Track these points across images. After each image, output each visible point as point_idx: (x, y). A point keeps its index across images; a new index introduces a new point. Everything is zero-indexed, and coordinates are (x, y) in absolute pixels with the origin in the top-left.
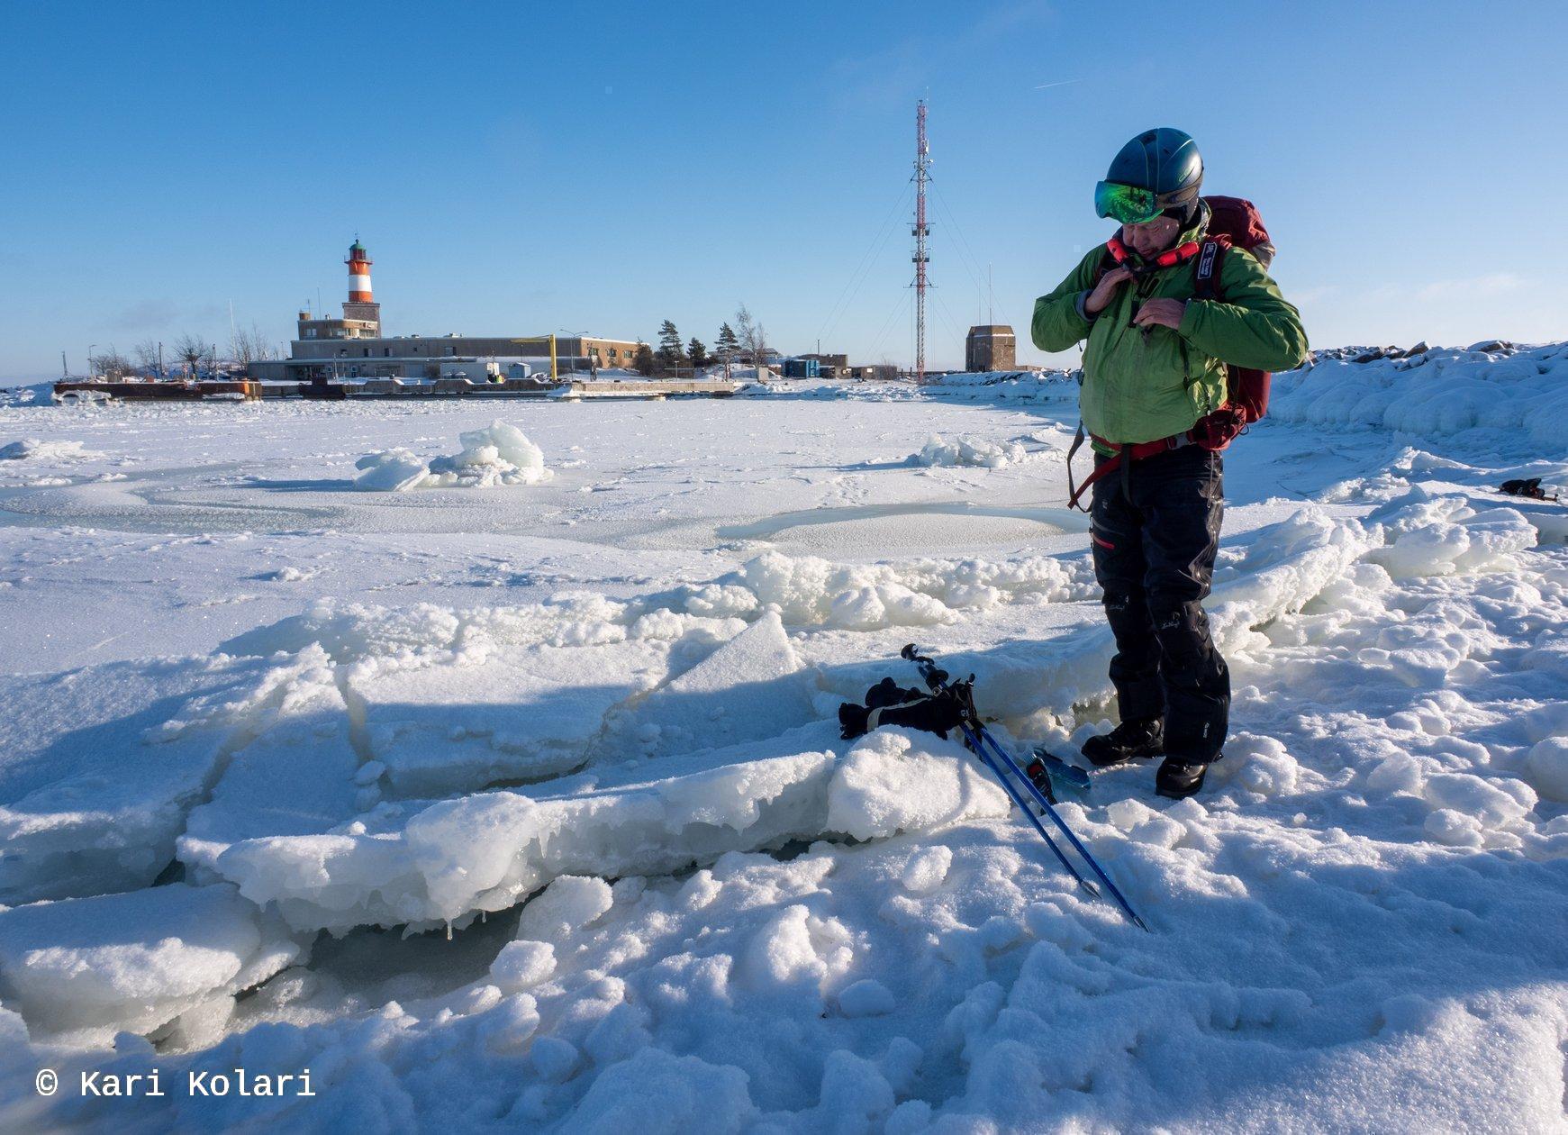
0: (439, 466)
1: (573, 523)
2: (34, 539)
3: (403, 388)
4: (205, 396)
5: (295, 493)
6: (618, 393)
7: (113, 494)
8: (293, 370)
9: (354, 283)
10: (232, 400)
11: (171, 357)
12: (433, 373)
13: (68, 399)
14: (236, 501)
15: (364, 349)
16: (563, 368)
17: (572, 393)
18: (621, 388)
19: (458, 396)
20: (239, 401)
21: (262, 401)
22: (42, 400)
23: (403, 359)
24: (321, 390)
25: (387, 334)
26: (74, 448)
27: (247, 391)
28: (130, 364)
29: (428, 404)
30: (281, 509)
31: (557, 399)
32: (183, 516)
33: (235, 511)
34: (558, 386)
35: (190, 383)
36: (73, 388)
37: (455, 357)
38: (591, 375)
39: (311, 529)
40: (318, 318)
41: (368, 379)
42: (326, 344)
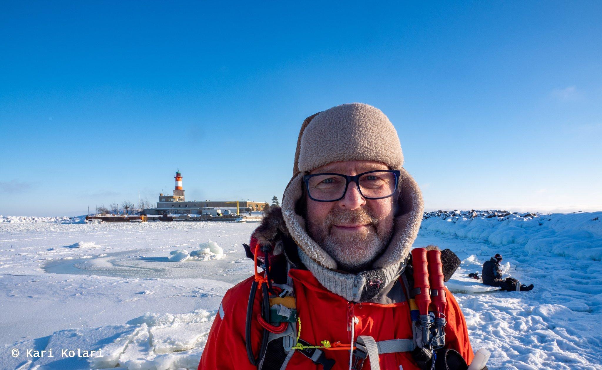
0: (193, 254)
1: (225, 275)
2: (85, 280)
3: (191, 218)
4: (130, 221)
5: (152, 262)
7: (103, 263)
8: (157, 212)
9: (177, 184)
10: (138, 222)
11: (120, 207)
12: (200, 213)
13: (90, 222)
14: (136, 265)
15: (179, 205)
16: (241, 211)
17: (243, 220)
18: (259, 218)
19: (208, 220)
20: (140, 222)
21: (147, 222)
22: (82, 222)
23: (191, 208)
24: (166, 219)
25: (187, 200)
26: (92, 244)
27: (143, 219)
28: (108, 210)
29: (198, 223)
30: (148, 269)
31: (238, 222)
32: (122, 271)
33: (135, 269)
34: (239, 217)
35: (126, 216)
36: (91, 218)
37: (207, 208)
38: (249, 214)
39: (154, 278)
40: (165, 195)
41: (181, 215)
42: (167, 203)
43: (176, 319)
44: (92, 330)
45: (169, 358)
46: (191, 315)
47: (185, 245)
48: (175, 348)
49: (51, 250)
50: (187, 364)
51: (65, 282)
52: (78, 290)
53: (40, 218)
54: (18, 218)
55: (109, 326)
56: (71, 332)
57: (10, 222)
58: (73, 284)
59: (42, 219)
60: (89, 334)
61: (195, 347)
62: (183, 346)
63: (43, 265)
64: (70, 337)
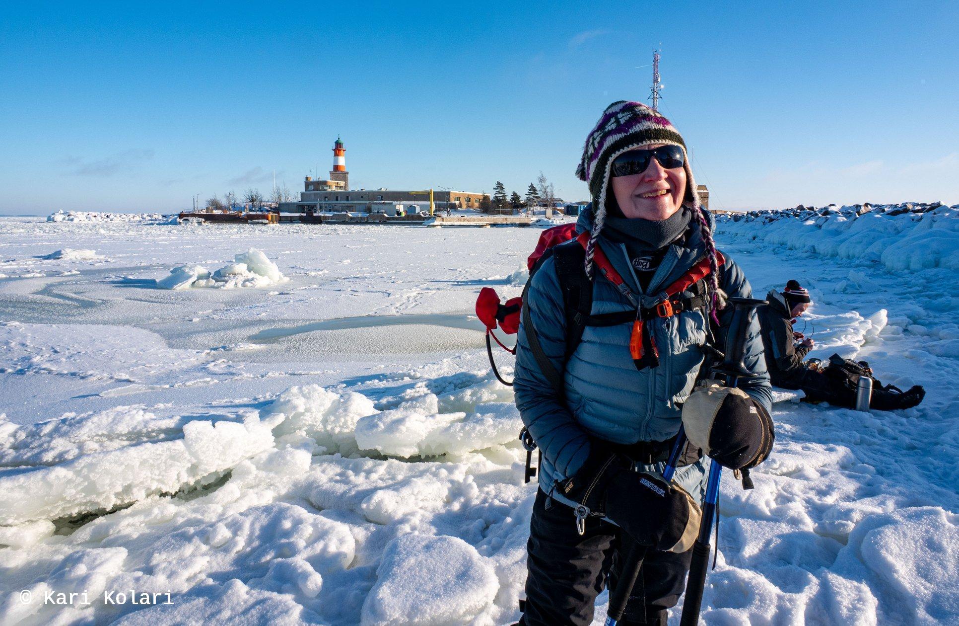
0: (218, 275)
3: (352, 218)
4: (249, 221)
6: (462, 223)
8: (300, 207)
9: (336, 161)
10: (262, 223)
12: (369, 210)
13: (185, 222)
15: (336, 196)
16: (439, 208)
17: (436, 223)
18: (464, 220)
19: (379, 223)
20: (265, 224)
21: (278, 224)
22: (174, 223)
23: (355, 202)
24: (311, 219)
25: (350, 189)
27: (270, 219)
31: (429, 226)
34: (432, 219)
35: (245, 214)
36: (190, 216)
37: (381, 201)
38: (448, 212)
40: (315, 180)
41: (336, 213)
42: (317, 193)
53: (118, 216)
54: (86, 214)
57: (72, 220)
59: (120, 216)
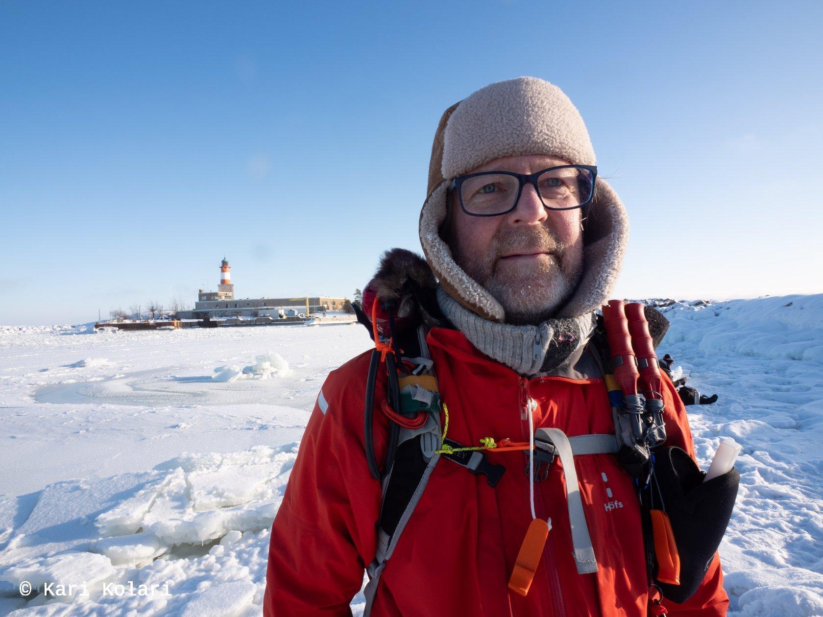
0: (246, 370)
1: (292, 398)
2: (92, 411)
3: (242, 322)
4: (158, 328)
5: (190, 383)
6: (335, 322)
7: (120, 386)
8: (195, 315)
9: (223, 276)
10: (169, 329)
11: (144, 310)
12: (255, 314)
13: (101, 331)
14: (166, 388)
15: (226, 304)
16: (312, 311)
17: (315, 323)
18: (336, 320)
19: (266, 325)
20: (172, 330)
21: (182, 329)
22: (91, 332)
23: (243, 309)
24: (208, 324)
25: (237, 297)
26: (104, 361)
27: (176, 325)
28: (127, 314)
29: (253, 329)
30: (183, 393)
31: (308, 325)
32: (146, 397)
33: (165, 393)
34: (309, 320)
35: (152, 322)
36: (103, 325)
37: (265, 307)
38: (324, 314)
39: (192, 405)
40: (207, 292)
41: (229, 318)
42: (210, 303)
43: (225, 461)
44: (103, 481)
45: (215, 516)
46: (246, 454)
47: (235, 358)
48: (224, 502)
49: (44, 370)
50: (242, 525)
51: (64, 415)
52: (83, 426)
53: (30, 328)
55: (128, 474)
56: (72, 485)
58: (75, 418)
59: (32, 328)
60: (98, 486)
61: (253, 499)
62: (234, 499)
63: (33, 392)
64: (71, 492)
